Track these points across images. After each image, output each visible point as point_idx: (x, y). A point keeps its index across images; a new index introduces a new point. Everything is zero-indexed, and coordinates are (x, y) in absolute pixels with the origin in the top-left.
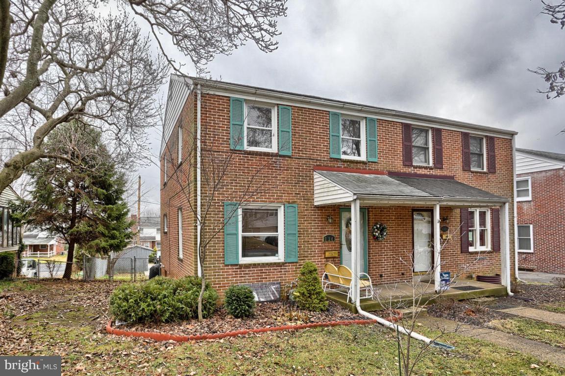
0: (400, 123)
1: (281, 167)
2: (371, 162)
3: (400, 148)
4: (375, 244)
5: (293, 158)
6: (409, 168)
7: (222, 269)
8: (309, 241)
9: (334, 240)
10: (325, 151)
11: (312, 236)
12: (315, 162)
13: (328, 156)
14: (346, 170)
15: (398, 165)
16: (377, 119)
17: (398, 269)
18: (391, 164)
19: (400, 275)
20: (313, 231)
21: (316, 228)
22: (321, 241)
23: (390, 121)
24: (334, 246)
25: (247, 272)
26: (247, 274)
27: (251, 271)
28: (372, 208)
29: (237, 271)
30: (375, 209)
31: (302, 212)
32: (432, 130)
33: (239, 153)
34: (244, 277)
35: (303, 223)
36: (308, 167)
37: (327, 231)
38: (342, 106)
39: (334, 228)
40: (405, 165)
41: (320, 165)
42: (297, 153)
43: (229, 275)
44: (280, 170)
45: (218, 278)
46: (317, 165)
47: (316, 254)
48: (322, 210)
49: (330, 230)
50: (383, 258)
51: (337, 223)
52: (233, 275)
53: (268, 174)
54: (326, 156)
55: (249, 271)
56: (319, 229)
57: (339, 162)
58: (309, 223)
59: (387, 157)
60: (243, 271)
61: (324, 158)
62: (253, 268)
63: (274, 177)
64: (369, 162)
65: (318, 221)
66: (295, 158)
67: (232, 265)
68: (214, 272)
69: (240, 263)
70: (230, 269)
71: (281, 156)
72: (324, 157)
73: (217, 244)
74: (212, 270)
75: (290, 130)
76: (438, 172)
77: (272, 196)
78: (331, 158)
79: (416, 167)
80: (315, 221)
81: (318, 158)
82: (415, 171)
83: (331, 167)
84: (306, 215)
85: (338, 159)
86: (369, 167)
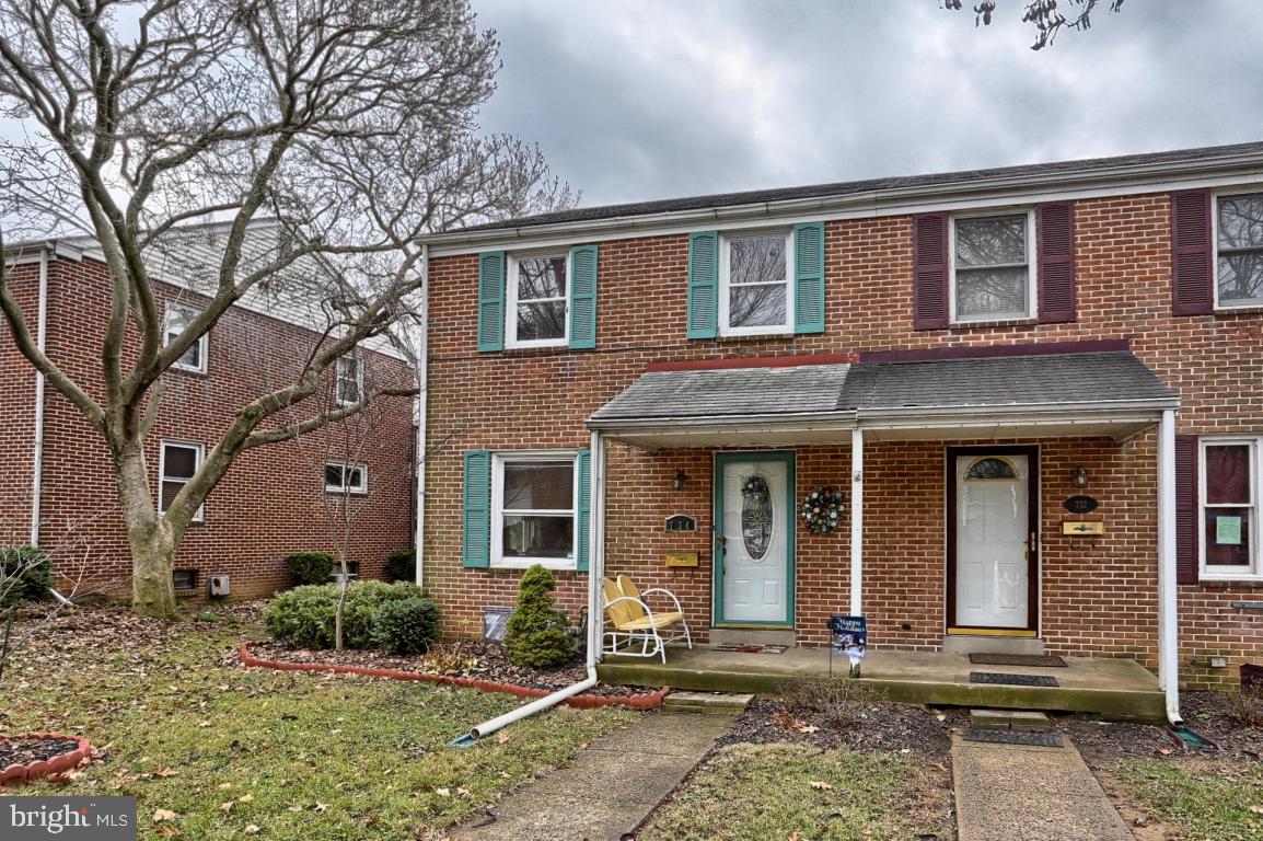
0: (905, 216)
1: (575, 374)
2: (807, 335)
3: (905, 287)
4: (814, 542)
5: (600, 352)
6: (938, 335)
7: (460, 575)
8: (632, 529)
9: (692, 527)
10: (678, 325)
11: (639, 518)
12: (651, 355)
13: (684, 336)
14: (730, 362)
15: (901, 331)
16: (828, 222)
17: (889, 610)
18: (871, 332)
19: (897, 629)
20: (643, 507)
21: (649, 501)
22: (661, 529)
23: (871, 219)
24: (693, 541)
25: (503, 585)
26: (502, 588)
27: (510, 583)
28: (805, 451)
29: (485, 582)
30: (814, 451)
31: (618, 466)
32: (1036, 212)
33: (494, 358)
34: (498, 593)
35: (618, 490)
36: (634, 366)
37: (676, 507)
38: (713, 214)
39: (696, 501)
40: (920, 329)
41: (665, 360)
42: (610, 340)
43: (472, 587)
44: (573, 380)
45: (453, 592)
46: (655, 361)
47: (650, 557)
48: (665, 460)
49: (682, 506)
50: (838, 578)
51: (704, 489)
52: (478, 587)
53: (546, 391)
54: (677, 336)
55: (507, 583)
56: (657, 501)
57: (712, 346)
58: (633, 490)
59: (861, 315)
60: (496, 582)
61: (675, 342)
62: (514, 577)
63: (559, 397)
64: (801, 335)
65: (655, 484)
66: (604, 352)
67: (477, 569)
68: (446, 580)
69: (492, 566)
70: (473, 575)
71: (574, 351)
72: (674, 338)
73: (452, 528)
74: (444, 575)
75: (594, 294)
76: (1059, 334)
77: (554, 435)
78: (691, 340)
79: (964, 329)
80: (649, 484)
81: (659, 343)
82: (961, 341)
83: (690, 360)
84: (625, 472)
85: (709, 340)
86: (798, 347)
